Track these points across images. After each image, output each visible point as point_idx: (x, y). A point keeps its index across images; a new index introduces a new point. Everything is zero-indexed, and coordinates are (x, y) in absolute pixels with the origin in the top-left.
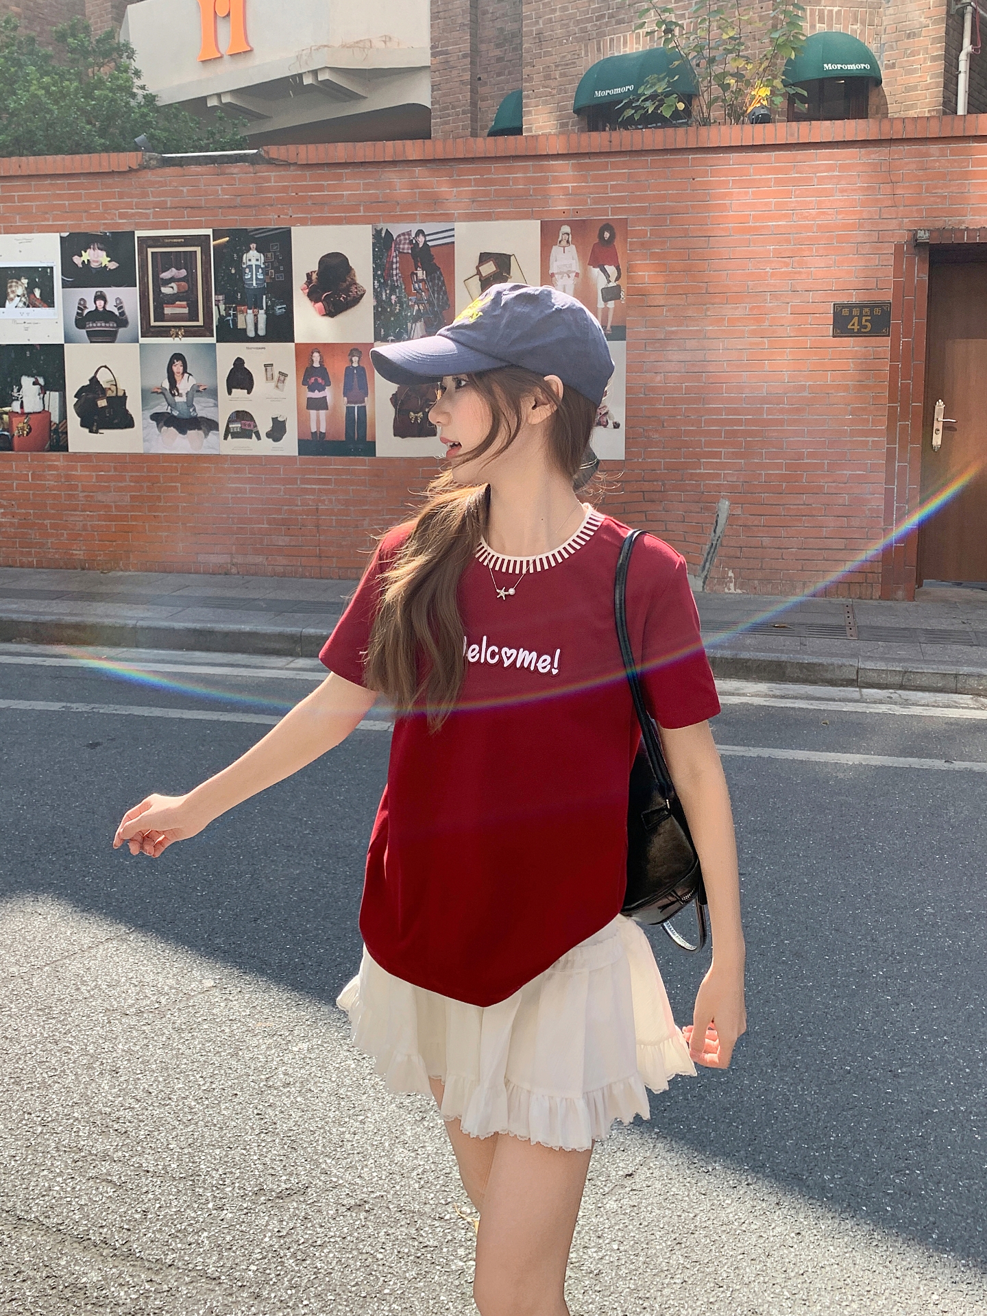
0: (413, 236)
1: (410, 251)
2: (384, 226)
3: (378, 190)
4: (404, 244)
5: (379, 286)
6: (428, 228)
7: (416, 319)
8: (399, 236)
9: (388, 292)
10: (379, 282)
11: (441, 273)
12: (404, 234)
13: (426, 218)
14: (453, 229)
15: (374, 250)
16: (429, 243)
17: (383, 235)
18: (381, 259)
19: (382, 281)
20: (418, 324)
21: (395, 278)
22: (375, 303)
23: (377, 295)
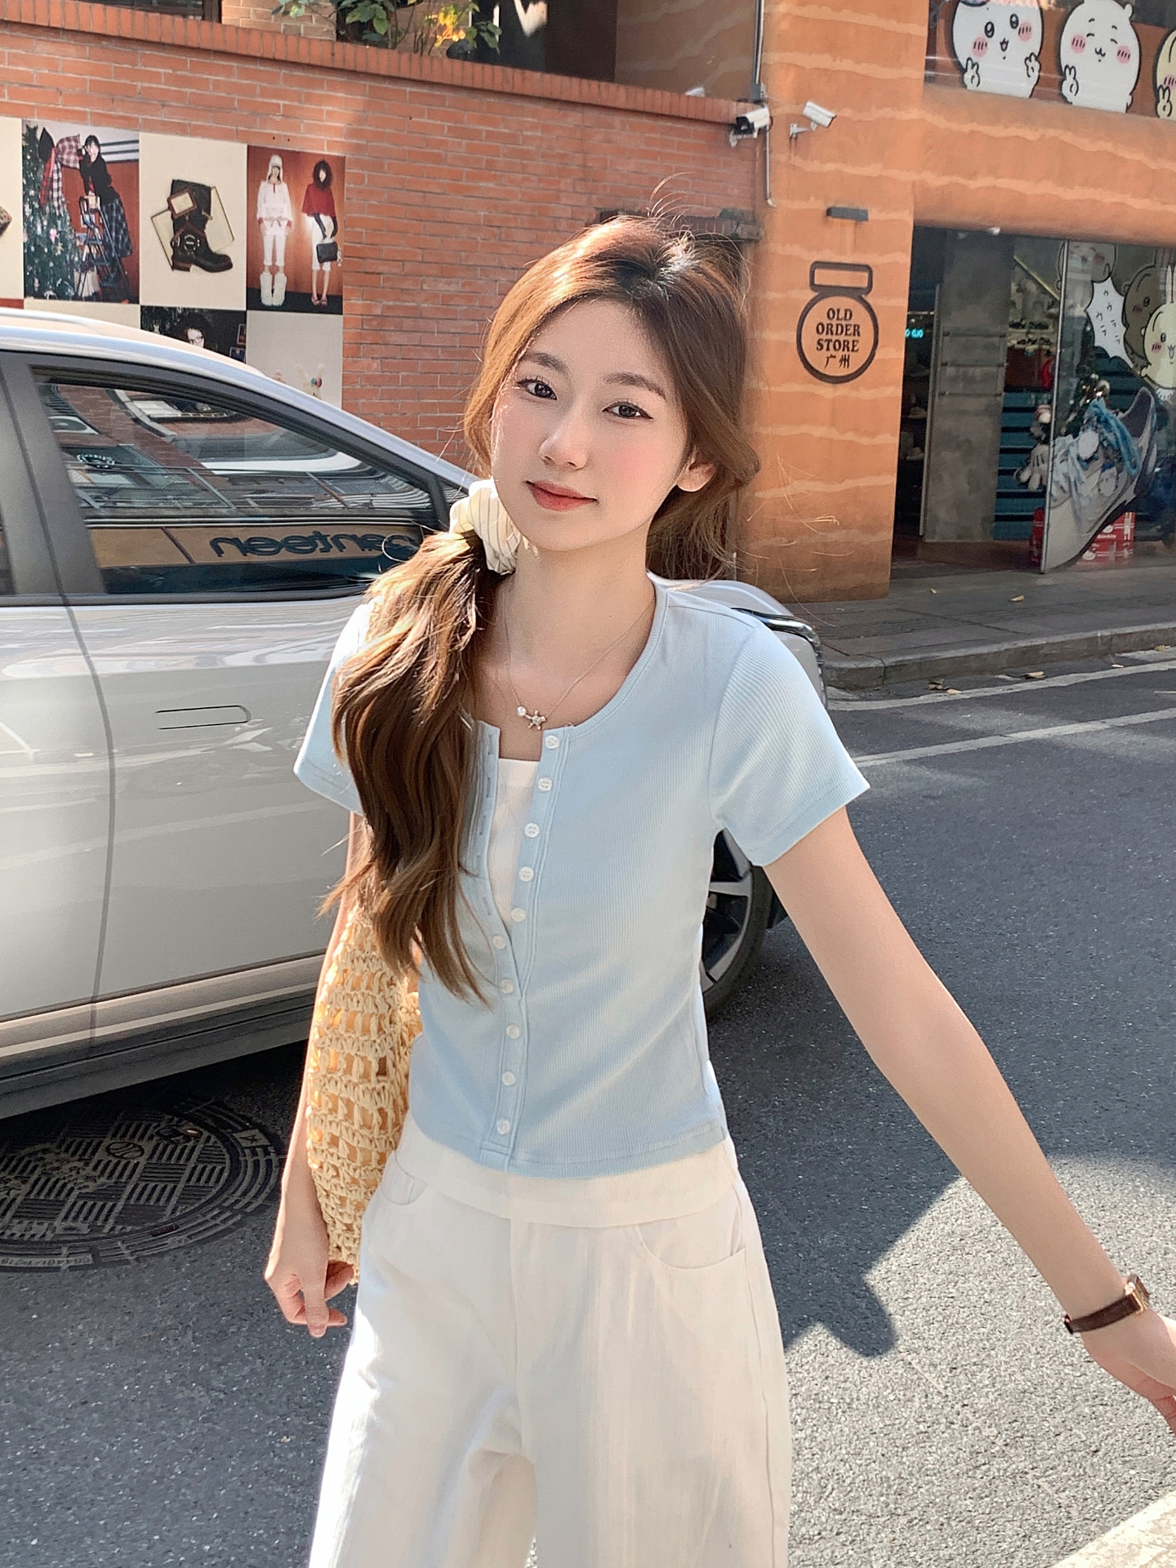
0: (83, 142)
1: (78, 166)
2: (41, 123)
3: (31, 67)
4: (69, 153)
5: (33, 214)
6: (104, 134)
7: (85, 268)
8: (62, 141)
9: (45, 223)
10: (32, 206)
11: (120, 202)
12: (68, 139)
13: (100, 120)
14: (137, 142)
15: (24, 158)
16: (104, 157)
17: (38, 136)
18: (35, 174)
19: (37, 206)
20: (90, 275)
21: (56, 204)
22: (26, 240)
23: (29, 227)
